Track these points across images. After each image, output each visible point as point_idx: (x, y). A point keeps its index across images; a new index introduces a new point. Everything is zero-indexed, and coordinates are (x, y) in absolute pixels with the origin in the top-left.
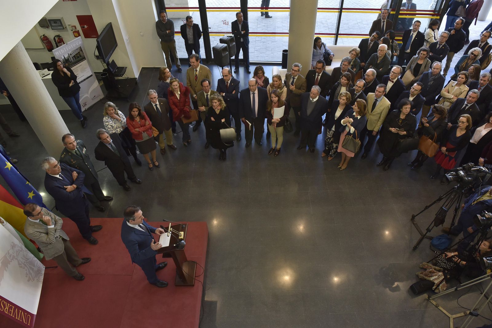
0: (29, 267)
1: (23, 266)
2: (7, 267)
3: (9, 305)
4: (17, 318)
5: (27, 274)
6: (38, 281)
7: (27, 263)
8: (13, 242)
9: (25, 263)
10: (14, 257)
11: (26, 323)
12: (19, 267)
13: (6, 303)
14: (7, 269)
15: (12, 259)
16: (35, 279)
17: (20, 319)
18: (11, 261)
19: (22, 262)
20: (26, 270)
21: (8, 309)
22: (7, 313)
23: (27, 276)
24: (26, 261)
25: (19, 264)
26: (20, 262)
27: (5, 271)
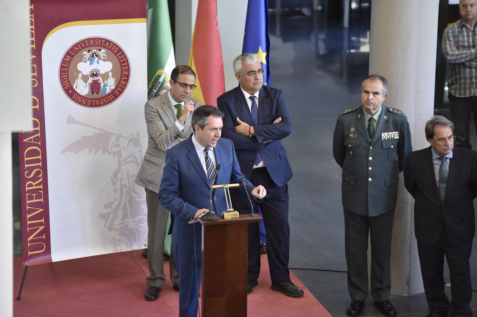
0: (125, 204)
1: (118, 186)
2: (96, 152)
3: (40, 189)
4: (28, 216)
5: (110, 204)
6: (114, 241)
7: (127, 191)
8: (138, 135)
9: (125, 190)
10: (119, 154)
11: (29, 245)
12: (112, 178)
13: (41, 180)
14: (93, 151)
15: (114, 154)
16: (114, 233)
17: (31, 225)
18: (109, 153)
19: (122, 179)
20: (116, 200)
21: (34, 187)
22: (27, 189)
23: (106, 207)
24: (130, 188)
25: (115, 174)
26: (119, 175)
27: (88, 149)
